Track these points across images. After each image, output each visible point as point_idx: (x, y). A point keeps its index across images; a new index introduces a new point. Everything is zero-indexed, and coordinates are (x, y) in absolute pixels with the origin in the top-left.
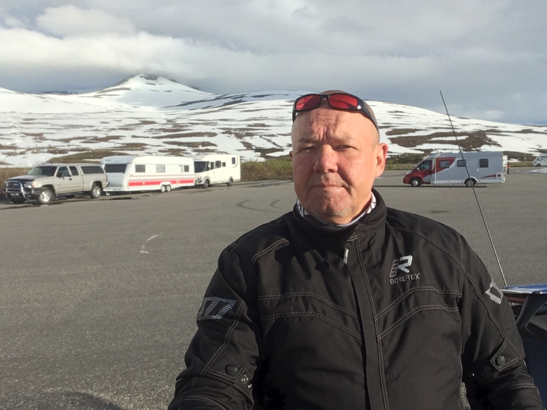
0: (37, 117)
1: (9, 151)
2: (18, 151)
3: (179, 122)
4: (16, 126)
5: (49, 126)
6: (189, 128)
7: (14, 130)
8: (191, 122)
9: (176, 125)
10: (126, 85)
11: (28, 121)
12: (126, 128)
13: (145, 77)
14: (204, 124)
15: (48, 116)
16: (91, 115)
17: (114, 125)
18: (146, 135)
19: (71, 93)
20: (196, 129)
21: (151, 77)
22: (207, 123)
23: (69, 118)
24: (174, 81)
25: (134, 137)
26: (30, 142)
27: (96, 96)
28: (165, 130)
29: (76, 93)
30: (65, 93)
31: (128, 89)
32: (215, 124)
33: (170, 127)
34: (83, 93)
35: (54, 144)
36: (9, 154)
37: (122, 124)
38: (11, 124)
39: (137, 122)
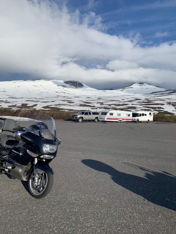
0: (102, 97)
1: (93, 108)
2: (95, 108)
3: (150, 99)
4: (96, 100)
5: (105, 100)
6: (154, 102)
7: (95, 101)
8: (155, 99)
9: (148, 100)
10: (132, 86)
11: (99, 99)
12: (130, 101)
13: (139, 83)
14: (160, 100)
15: (105, 97)
16: (119, 97)
17: (126, 100)
18: (137, 104)
19: (113, 90)
20: (156, 102)
21: (141, 83)
22: (161, 100)
23: (112, 98)
24: (149, 84)
25: (132, 104)
26: (99, 105)
27: (121, 91)
28: (144, 102)
29: (115, 89)
30: (112, 89)
31: (132, 88)
32: (164, 100)
33: (146, 101)
34: (117, 89)
35: (106, 106)
36: (93, 109)
37: (129, 100)
38: (94, 99)
39: (134, 99)
